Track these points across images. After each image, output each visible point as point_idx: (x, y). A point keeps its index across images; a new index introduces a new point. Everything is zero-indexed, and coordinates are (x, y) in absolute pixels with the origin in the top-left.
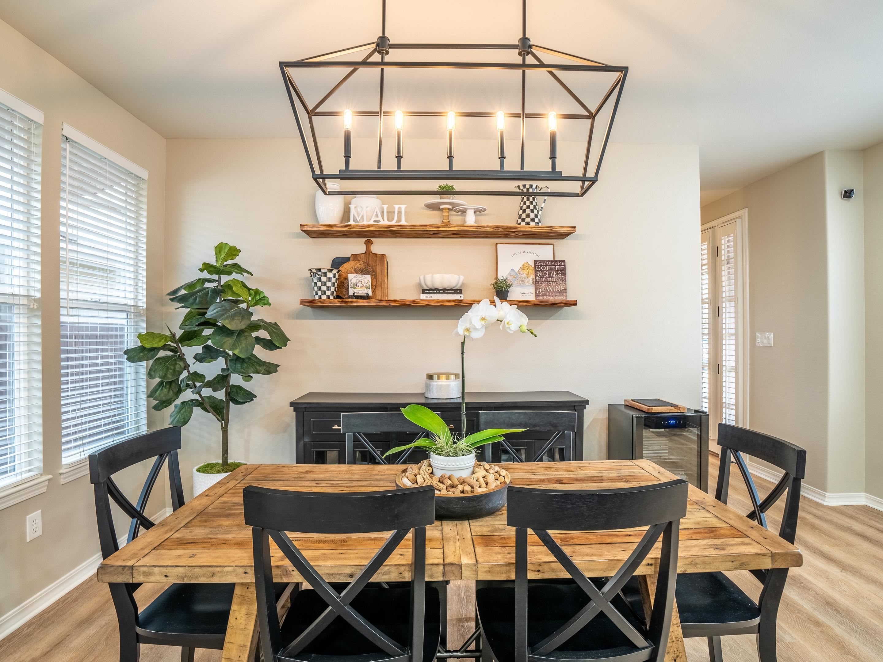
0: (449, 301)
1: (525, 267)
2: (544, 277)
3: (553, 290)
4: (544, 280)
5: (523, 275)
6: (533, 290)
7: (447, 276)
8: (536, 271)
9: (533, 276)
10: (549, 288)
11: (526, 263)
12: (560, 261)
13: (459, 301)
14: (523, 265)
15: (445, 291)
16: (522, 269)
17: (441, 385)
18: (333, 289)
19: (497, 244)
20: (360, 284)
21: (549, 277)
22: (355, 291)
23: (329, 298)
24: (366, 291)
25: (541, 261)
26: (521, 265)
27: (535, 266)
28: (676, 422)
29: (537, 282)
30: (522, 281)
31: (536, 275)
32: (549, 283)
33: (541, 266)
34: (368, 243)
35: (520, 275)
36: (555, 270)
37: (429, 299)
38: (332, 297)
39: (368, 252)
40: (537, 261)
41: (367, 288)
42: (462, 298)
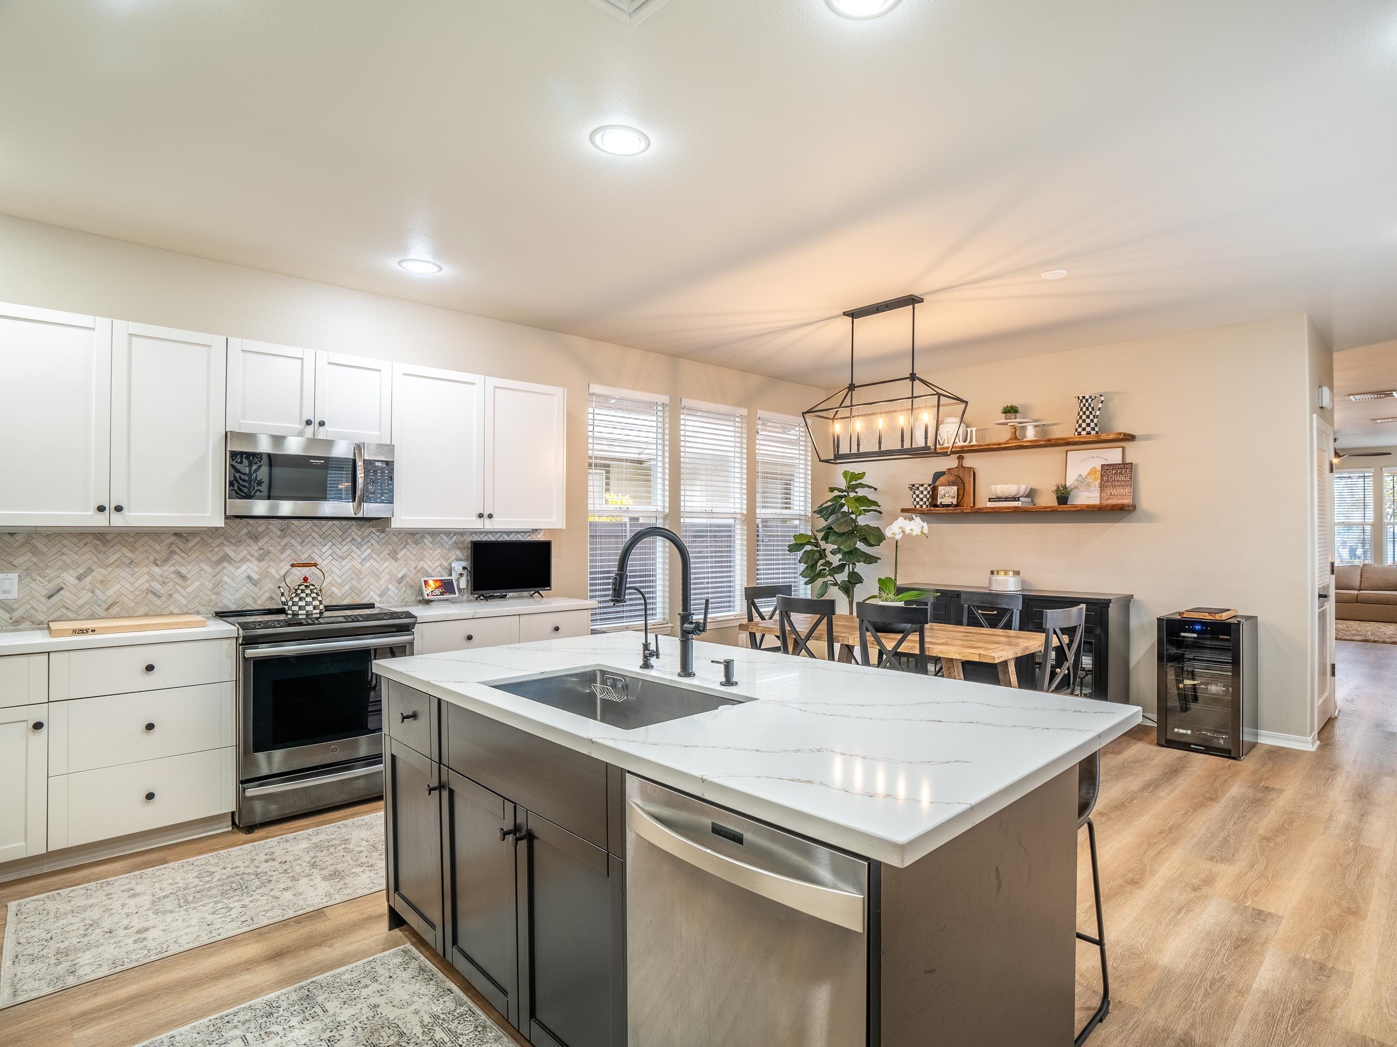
0: (1008, 508)
1: (1092, 472)
2: (1109, 481)
3: (1117, 493)
4: (1109, 484)
5: (1090, 480)
6: (1098, 494)
7: (1005, 486)
8: (1102, 475)
9: (1099, 480)
10: (1114, 492)
11: (1094, 468)
12: (1129, 464)
13: (1016, 507)
14: (1091, 470)
15: (1006, 499)
16: (1089, 474)
17: (1000, 579)
18: (930, 500)
19: (1067, 451)
20: (947, 495)
21: (1115, 481)
22: (943, 500)
23: (922, 507)
24: (952, 500)
25: (1108, 465)
26: (1089, 470)
27: (1102, 470)
28: (1202, 628)
29: (1102, 487)
30: (1089, 485)
31: (1102, 480)
32: (1114, 487)
33: (1107, 470)
34: (960, 458)
35: (1087, 480)
36: (1121, 473)
37: (993, 506)
38: (924, 506)
39: (961, 466)
40: (1104, 465)
41: (952, 497)
42: (1020, 505)
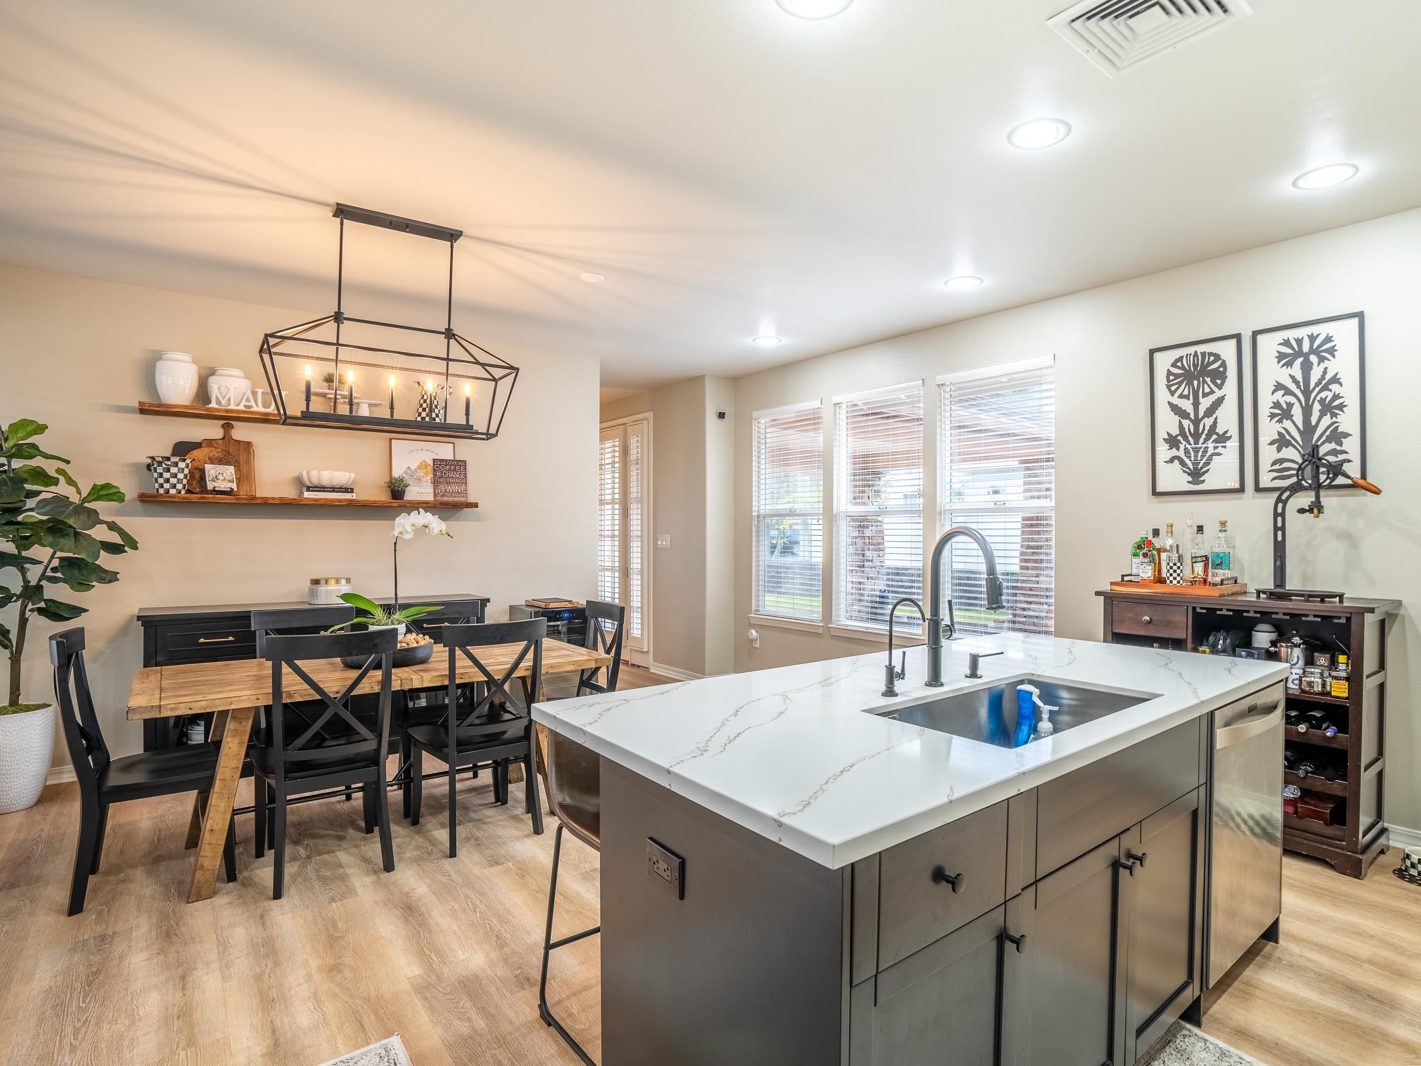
0: (340, 501)
1: (423, 465)
2: (443, 477)
3: (453, 490)
4: (443, 480)
5: (420, 473)
6: (431, 490)
7: (336, 474)
8: (434, 470)
9: (432, 476)
10: (449, 489)
11: (424, 461)
12: (461, 461)
13: (351, 501)
14: (421, 463)
15: (334, 489)
16: (419, 467)
17: (331, 590)
18: (185, 481)
19: (391, 440)
20: (220, 477)
21: (449, 477)
22: (215, 484)
23: (180, 493)
24: (230, 485)
25: (440, 460)
26: (418, 463)
27: (434, 465)
28: (570, 615)
29: (436, 482)
30: (420, 480)
31: (435, 475)
32: (449, 483)
33: (440, 465)
34: (227, 427)
35: (418, 474)
36: (455, 470)
37: (314, 497)
38: (183, 492)
39: (227, 438)
40: (437, 460)
41: (230, 481)
42: (354, 498)
